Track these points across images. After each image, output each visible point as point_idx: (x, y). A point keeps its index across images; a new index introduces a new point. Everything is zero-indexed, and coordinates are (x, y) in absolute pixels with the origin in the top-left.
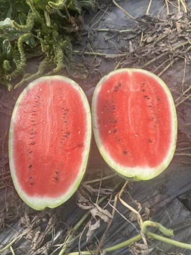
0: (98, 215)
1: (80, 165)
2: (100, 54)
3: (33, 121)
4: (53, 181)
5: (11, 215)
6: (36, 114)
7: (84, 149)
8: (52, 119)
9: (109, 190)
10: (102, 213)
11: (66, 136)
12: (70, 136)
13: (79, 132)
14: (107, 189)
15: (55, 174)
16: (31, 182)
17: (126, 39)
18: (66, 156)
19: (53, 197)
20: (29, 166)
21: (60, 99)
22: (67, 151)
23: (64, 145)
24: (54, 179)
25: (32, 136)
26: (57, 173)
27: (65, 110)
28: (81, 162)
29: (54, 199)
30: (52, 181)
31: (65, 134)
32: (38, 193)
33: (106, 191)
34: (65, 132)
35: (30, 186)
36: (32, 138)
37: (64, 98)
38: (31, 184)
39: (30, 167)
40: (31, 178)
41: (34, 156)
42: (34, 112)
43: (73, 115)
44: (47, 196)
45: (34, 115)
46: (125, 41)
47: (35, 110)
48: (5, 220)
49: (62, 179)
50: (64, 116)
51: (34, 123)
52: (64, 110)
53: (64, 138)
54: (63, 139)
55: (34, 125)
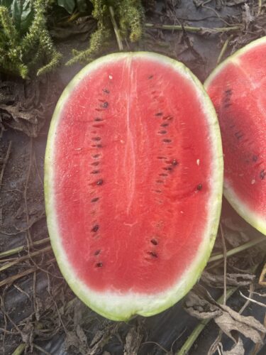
0: (236, 328)
1: (203, 228)
2: (191, 28)
3: (97, 139)
4: (146, 259)
5: (47, 328)
6: (103, 125)
7: (209, 195)
8: (139, 134)
9: (244, 276)
10: (244, 323)
11: (170, 169)
12: (179, 169)
13: (198, 161)
14: (239, 275)
15: (152, 245)
16: (97, 262)
17: (231, 4)
18: (173, 209)
19: (149, 293)
20: (91, 227)
21: (152, 96)
22: (174, 198)
23: (166, 186)
24: (149, 256)
25: (97, 168)
26: (155, 243)
27: (165, 118)
28: (205, 221)
29: (151, 297)
30: (144, 260)
31: (167, 165)
32: (115, 286)
33: (240, 279)
34: (168, 160)
35: (96, 269)
36: (96, 172)
37: (161, 95)
38: (99, 265)
39: (95, 229)
40: (97, 253)
41: (102, 207)
42: (98, 120)
43: (181, 126)
44: (135, 291)
45: (97, 126)
46: (231, 9)
47: (100, 117)
48: (36, 337)
49: (166, 254)
50: (162, 129)
51: (99, 143)
52: (162, 117)
53: (165, 172)
54: (163, 175)
55: (99, 146)
